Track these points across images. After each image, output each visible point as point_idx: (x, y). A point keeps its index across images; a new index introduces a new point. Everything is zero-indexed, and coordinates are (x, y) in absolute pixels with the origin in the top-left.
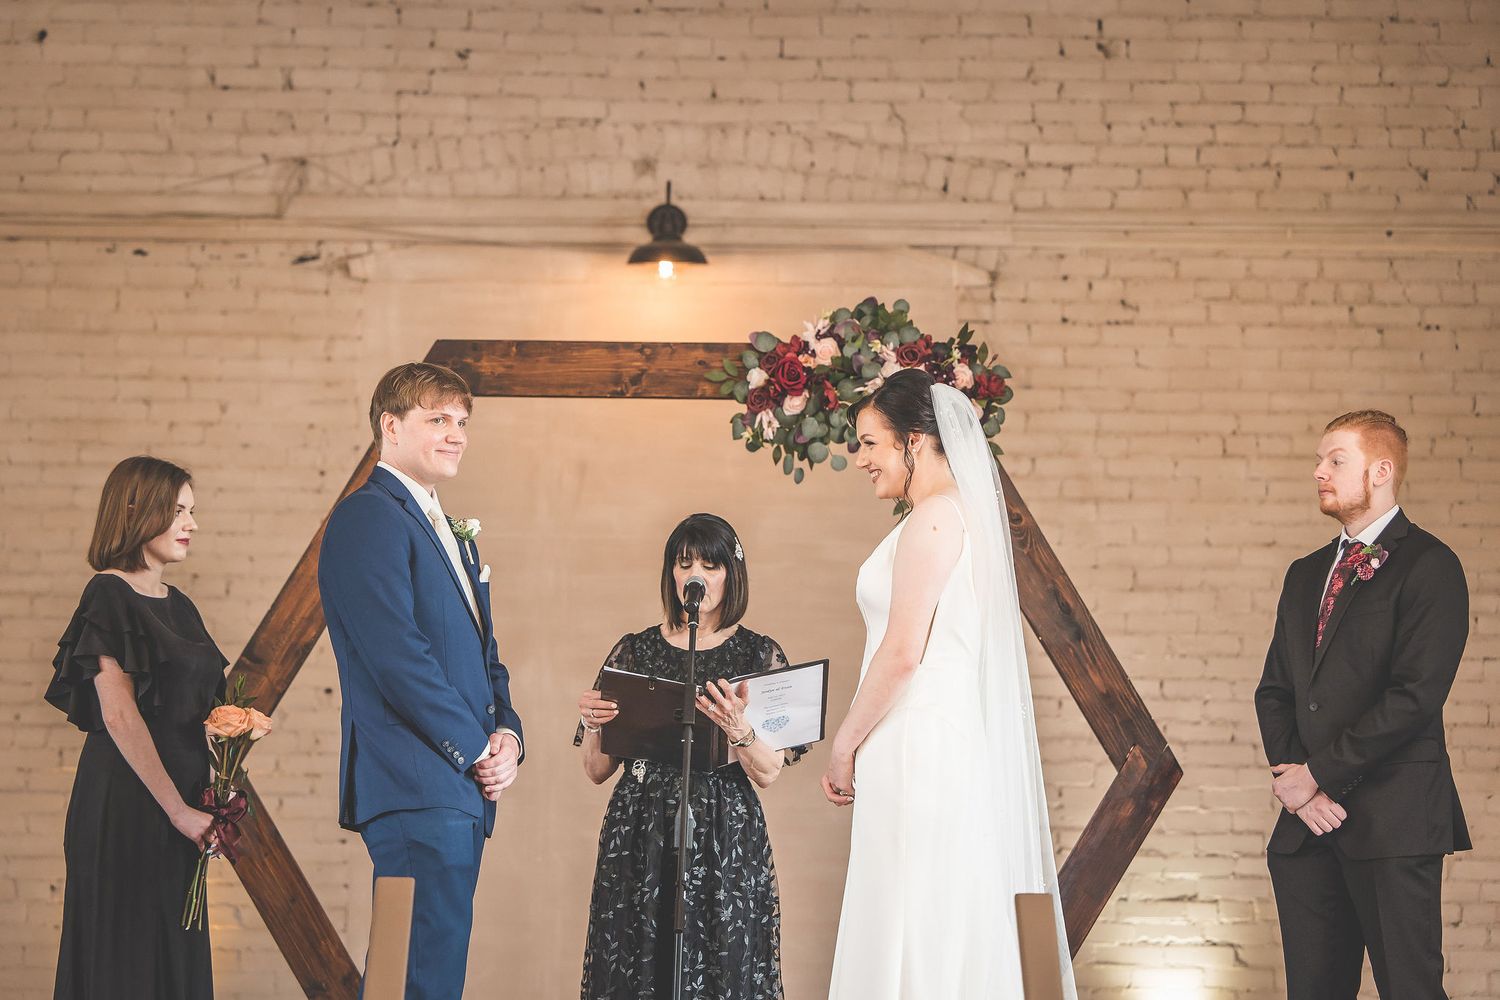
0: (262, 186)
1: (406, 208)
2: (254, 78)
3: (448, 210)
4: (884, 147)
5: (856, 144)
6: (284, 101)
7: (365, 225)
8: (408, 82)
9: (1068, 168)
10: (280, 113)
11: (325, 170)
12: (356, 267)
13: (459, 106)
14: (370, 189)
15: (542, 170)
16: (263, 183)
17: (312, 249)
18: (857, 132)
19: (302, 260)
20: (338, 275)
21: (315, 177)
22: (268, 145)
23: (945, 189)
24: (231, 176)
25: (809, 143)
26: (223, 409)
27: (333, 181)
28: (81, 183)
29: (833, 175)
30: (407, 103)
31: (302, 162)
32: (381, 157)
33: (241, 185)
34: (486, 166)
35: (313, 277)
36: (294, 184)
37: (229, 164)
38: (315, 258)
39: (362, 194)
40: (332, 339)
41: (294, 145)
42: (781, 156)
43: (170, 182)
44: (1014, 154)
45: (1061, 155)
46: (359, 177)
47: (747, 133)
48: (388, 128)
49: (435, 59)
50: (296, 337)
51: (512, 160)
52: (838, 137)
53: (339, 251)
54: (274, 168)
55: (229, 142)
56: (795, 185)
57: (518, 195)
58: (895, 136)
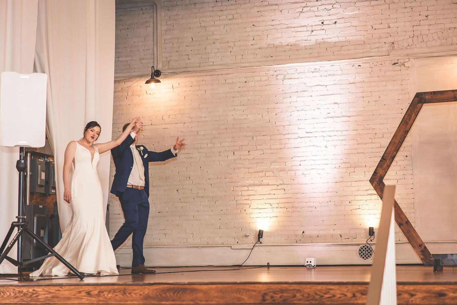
0: (385, 49)
1: (416, 50)
2: (381, 26)
3: (426, 50)
6: (389, 30)
7: (408, 55)
8: (415, 24)
10: (387, 33)
11: (398, 44)
12: (406, 64)
13: (427, 27)
14: (408, 47)
15: (446, 39)
16: (386, 48)
17: (396, 61)
19: (394, 64)
20: (402, 66)
21: (396, 45)
22: (385, 40)
24: (378, 48)
26: (379, 97)
27: (400, 46)
28: (346, 52)
30: (415, 28)
31: (393, 43)
32: (410, 41)
33: (380, 49)
34: (434, 40)
35: (397, 67)
36: (392, 48)
37: (377, 45)
38: (397, 63)
39: (406, 48)
40: (402, 80)
41: (391, 40)
43: (365, 50)
46: (406, 45)
48: (411, 34)
49: (421, 18)
50: (394, 81)
51: (439, 38)
53: (402, 61)
54: (387, 45)
55: (377, 40)
57: (441, 45)
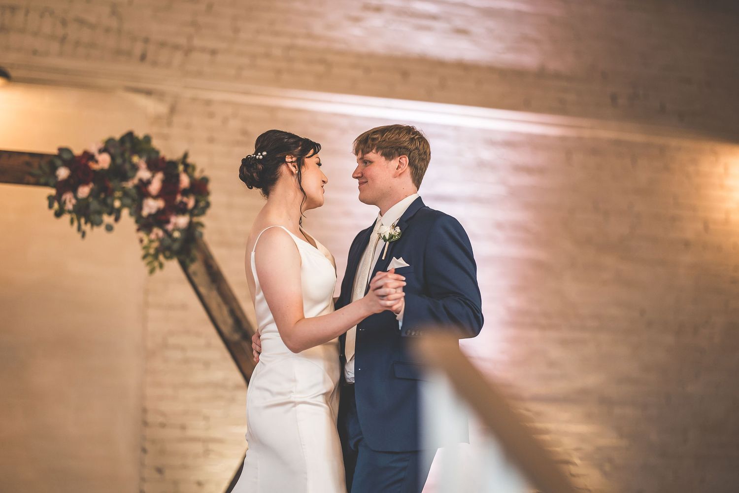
4: (108, 30)
5: (93, 27)
9: (214, 52)
18: (92, 19)
23: (143, 58)
25: (64, 23)
29: (77, 44)
42: (47, 28)
44: (182, 41)
45: (211, 44)
47: (27, 13)
52: (81, 22)
56: (55, 46)
58: (114, 23)
